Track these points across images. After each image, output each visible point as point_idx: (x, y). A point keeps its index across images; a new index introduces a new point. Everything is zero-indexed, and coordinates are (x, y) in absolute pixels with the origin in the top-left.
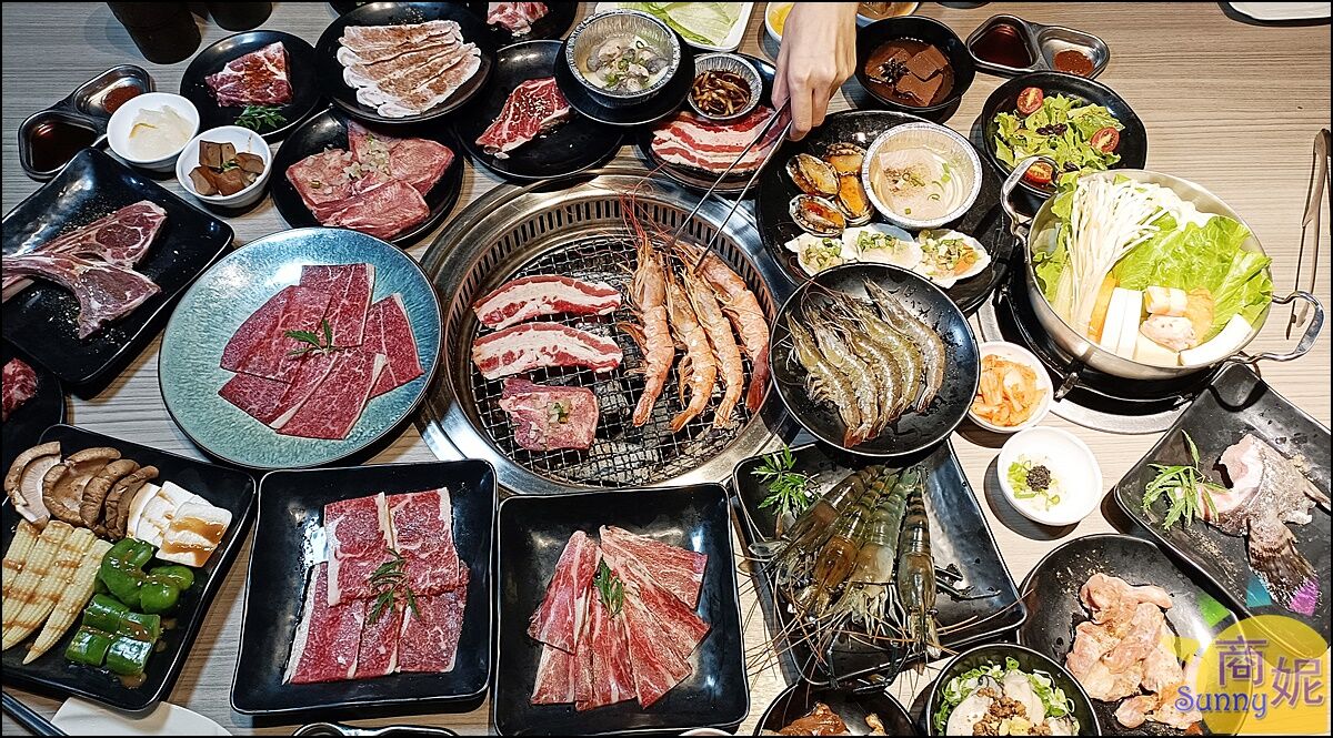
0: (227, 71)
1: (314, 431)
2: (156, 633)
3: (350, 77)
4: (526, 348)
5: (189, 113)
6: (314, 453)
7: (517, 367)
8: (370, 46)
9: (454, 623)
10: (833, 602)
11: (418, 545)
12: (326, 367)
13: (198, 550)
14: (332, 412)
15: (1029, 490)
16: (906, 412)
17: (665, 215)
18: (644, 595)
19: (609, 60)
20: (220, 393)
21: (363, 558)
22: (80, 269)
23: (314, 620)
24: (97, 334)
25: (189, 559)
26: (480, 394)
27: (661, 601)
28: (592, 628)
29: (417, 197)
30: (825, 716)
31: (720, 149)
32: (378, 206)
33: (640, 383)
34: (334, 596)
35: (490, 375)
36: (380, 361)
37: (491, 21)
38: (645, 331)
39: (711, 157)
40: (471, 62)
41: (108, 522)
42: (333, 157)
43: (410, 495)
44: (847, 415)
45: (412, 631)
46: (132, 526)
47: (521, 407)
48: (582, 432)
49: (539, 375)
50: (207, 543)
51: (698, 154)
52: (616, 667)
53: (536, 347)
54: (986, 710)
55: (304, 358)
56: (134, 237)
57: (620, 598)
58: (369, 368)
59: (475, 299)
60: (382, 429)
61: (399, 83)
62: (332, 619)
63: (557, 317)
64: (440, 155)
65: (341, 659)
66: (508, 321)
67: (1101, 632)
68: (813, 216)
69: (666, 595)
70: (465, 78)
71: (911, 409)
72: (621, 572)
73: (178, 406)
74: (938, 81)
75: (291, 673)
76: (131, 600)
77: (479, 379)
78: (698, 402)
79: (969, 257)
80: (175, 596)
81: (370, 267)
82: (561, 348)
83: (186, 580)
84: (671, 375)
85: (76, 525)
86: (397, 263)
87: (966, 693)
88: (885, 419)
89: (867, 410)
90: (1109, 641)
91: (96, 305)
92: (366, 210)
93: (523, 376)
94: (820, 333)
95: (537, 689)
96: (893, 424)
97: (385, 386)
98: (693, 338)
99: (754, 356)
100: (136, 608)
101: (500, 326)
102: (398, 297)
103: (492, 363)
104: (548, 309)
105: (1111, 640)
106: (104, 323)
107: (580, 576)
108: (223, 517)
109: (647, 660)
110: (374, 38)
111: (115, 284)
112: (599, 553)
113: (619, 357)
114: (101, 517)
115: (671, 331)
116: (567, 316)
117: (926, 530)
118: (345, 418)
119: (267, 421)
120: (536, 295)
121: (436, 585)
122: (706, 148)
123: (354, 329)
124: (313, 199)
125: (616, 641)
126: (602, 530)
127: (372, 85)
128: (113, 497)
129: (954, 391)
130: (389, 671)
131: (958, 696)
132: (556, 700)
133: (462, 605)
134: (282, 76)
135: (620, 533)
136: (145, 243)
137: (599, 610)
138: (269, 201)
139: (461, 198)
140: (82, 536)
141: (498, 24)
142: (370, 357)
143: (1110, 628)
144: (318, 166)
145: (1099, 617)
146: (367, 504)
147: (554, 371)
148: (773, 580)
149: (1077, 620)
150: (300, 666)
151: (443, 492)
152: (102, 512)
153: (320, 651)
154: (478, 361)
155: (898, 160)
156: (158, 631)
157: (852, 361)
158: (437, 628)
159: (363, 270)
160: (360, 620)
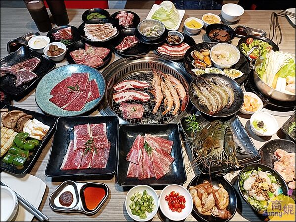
0: (58, 32)
1: (72, 109)
2: (27, 156)
3: (86, 34)
4: (126, 95)
5: (48, 40)
6: (72, 114)
7: (124, 100)
8: (91, 28)
9: (106, 156)
10: (208, 153)
11: (98, 137)
12: (77, 95)
13: (40, 135)
14: (78, 105)
15: (259, 128)
16: (224, 108)
17: (160, 66)
18: (157, 150)
19: (148, 30)
20: (50, 100)
21: (83, 139)
22: (18, 70)
23: (69, 154)
24: (21, 86)
25: (38, 138)
26: (114, 106)
27: (161, 152)
28: (143, 159)
29: (100, 59)
30: (207, 183)
31: (174, 51)
32: (91, 61)
33: (154, 104)
34: (75, 148)
35: (117, 102)
36: (90, 94)
37: (120, 24)
38: (156, 91)
39: (171, 53)
40: (115, 31)
41: (18, 128)
42: (81, 51)
43: (96, 125)
44: (209, 108)
45: (95, 158)
46: (24, 130)
47: (124, 109)
48: (140, 115)
49: (129, 102)
50: (43, 134)
51: (169, 52)
52: (150, 168)
53: (128, 96)
54: (255, 181)
55: (71, 93)
56: (32, 65)
57: (150, 151)
58: (87, 95)
59: (114, 85)
60: (90, 108)
61: (97, 35)
62: (74, 154)
63: (133, 89)
64: (107, 51)
65: (76, 164)
66: (122, 90)
67: (281, 164)
68: (198, 64)
69: (163, 151)
70: (113, 35)
71: (225, 107)
72: (151, 144)
73: (39, 102)
74: (226, 37)
75: (62, 167)
76: (22, 147)
77: (114, 102)
78: (169, 108)
79: (238, 74)
80: (33, 147)
81: (89, 73)
82: (135, 95)
83: (37, 143)
84: (162, 103)
85: (10, 129)
86: (95, 72)
87: (248, 177)
88: (219, 109)
89: (214, 106)
90: (283, 166)
91: (21, 79)
92: (89, 62)
93: (125, 102)
94: (201, 88)
95: (128, 174)
96: (221, 110)
97: (91, 99)
98: (167, 93)
99: (183, 99)
100: (23, 149)
101: (119, 91)
102: (95, 80)
103: (117, 99)
104: (132, 87)
105: (284, 166)
106: (23, 83)
107: (140, 145)
108: (48, 128)
109: (158, 167)
110: (93, 26)
111: (26, 74)
112: (145, 140)
113: (149, 98)
114: (16, 127)
115: (162, 92)
116: (136, 89)
117: (232, 136)
118: (81, 106)
119: (61, 107)
120: (128, 84)
121: (102, 146)
122: (170, 51)
123: (84, 87)
124: (75, 59)
125: (149, 162)
126: (146, 134)
127: (91, 35)
128: (20, 121)
129: (237, 103)
130: (88, 167)
131: (245, 177)
132: (133, 177)
133: (109, 152)
134: (70, 33)
135: (150, 135)
136: (35, 66)
137: (145, 154)
138: (65, 60)
139: (111, 61)
140: (11, 131)
141: (121, 25)
142: (88, 93)
143: (283, 163)
144: (77, 53)
145: (280, 160)
146: (85, 126)
147: (133, 101)
148: (192, 147)
149: (274, 161)
150: (65, 165)
151: (105, 124)
152: (17, 124)
153: (70, 162)
154: (114, 98)
155: (218, 52)
156: (28, 156)
157: (210, 95)
158: (102, 157)
159: (87, 74)
160: (81, 154)
